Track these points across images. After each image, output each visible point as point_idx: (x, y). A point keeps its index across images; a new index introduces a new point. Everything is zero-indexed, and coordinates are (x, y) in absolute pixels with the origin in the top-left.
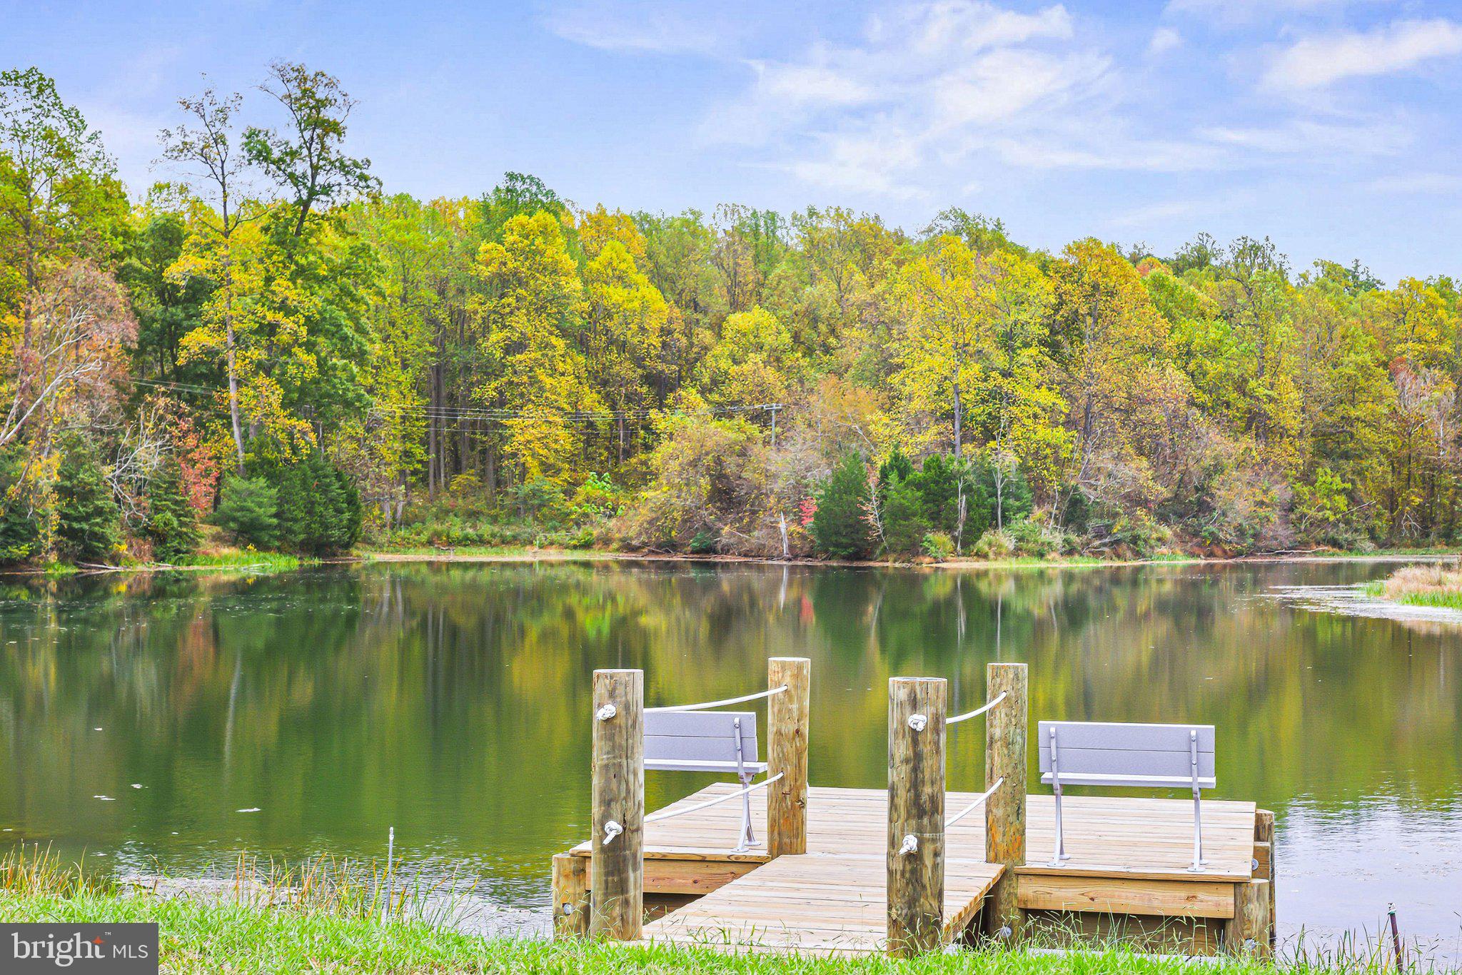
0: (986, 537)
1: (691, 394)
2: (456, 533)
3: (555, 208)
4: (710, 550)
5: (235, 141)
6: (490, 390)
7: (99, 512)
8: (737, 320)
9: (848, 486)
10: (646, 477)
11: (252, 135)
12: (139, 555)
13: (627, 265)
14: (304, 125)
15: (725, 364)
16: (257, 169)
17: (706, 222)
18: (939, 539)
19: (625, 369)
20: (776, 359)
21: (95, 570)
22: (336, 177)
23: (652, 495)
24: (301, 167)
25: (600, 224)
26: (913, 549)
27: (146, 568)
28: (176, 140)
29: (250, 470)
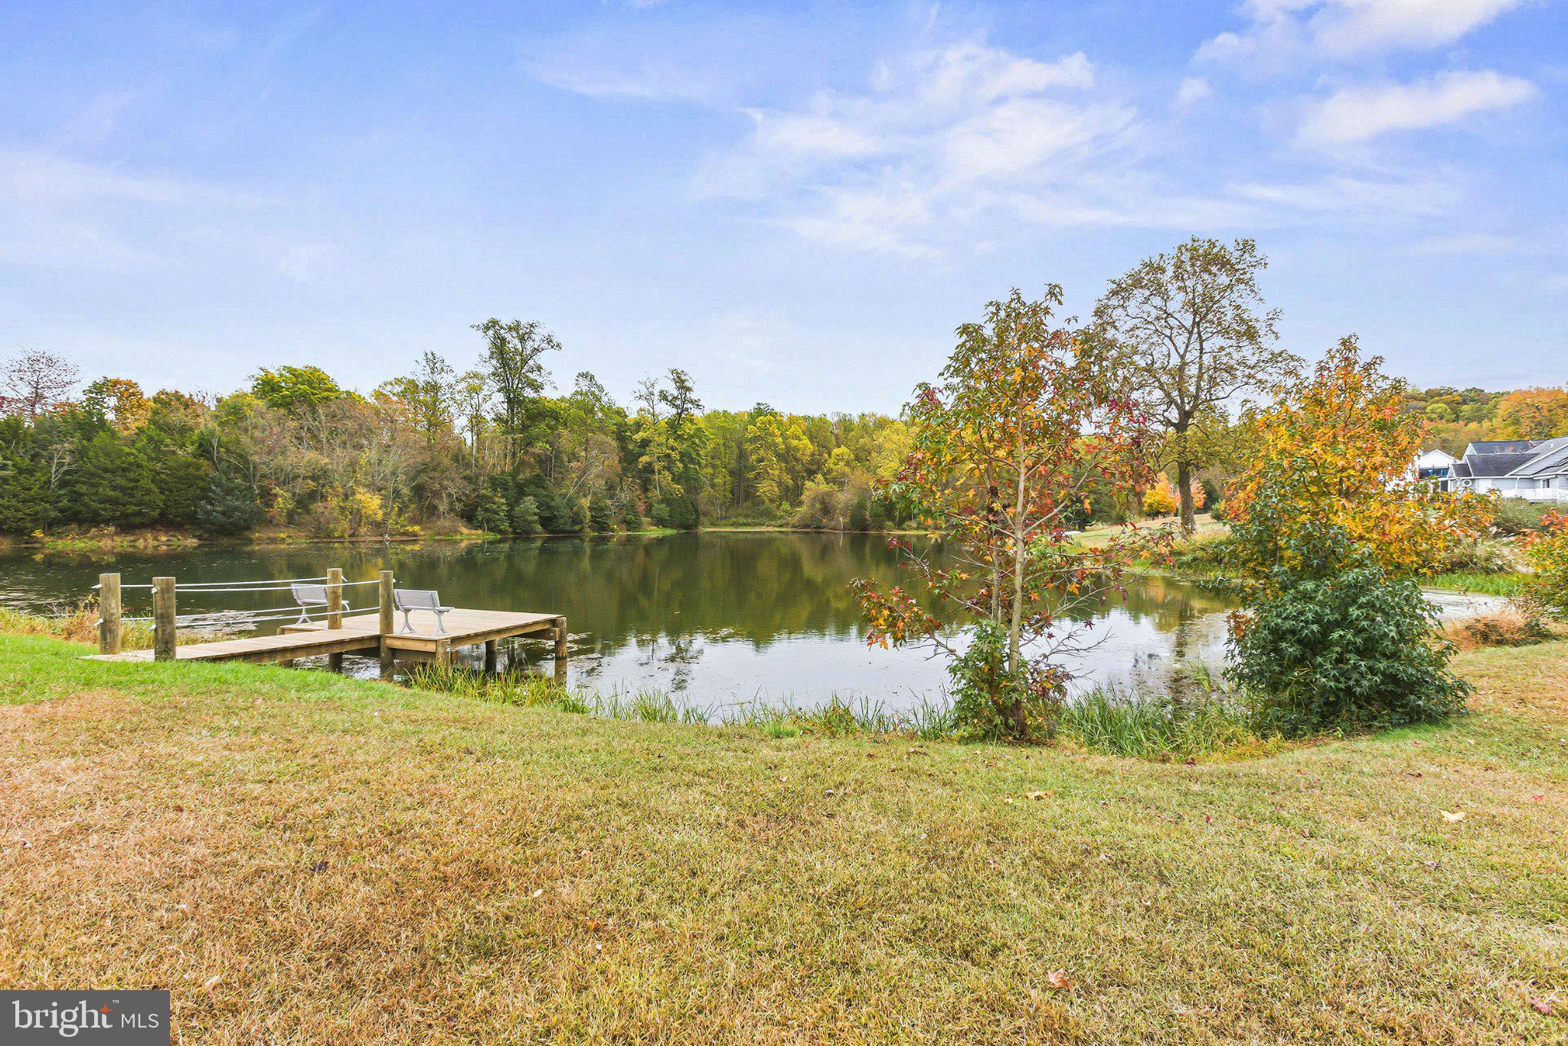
0: (907, 523)
1: (820, 476)
2: (741, 521)
3: (774, 414)
4: (819, 527)
5: (657, 393)
6: (752, 475)
7: (606, 515)
8: (836, 451)
9: (861, 506)
10: (801, 503)
11: (661, 392)
12: (621, 530)
13: (800, 433)
14: (679, 388)
15: (832, 466)
16: (663, 403)
17: (828, 418)
18: (889, 524)
19: (799, 467)
20: (847, 464)
21: (605, 534)
22: (690, 405)
23: (803, 509)
24: (678, 402)
25: (793, 420)
26: (881, 527)
27: (624, 533)
28: (637, 394)
29: (662, 501)
